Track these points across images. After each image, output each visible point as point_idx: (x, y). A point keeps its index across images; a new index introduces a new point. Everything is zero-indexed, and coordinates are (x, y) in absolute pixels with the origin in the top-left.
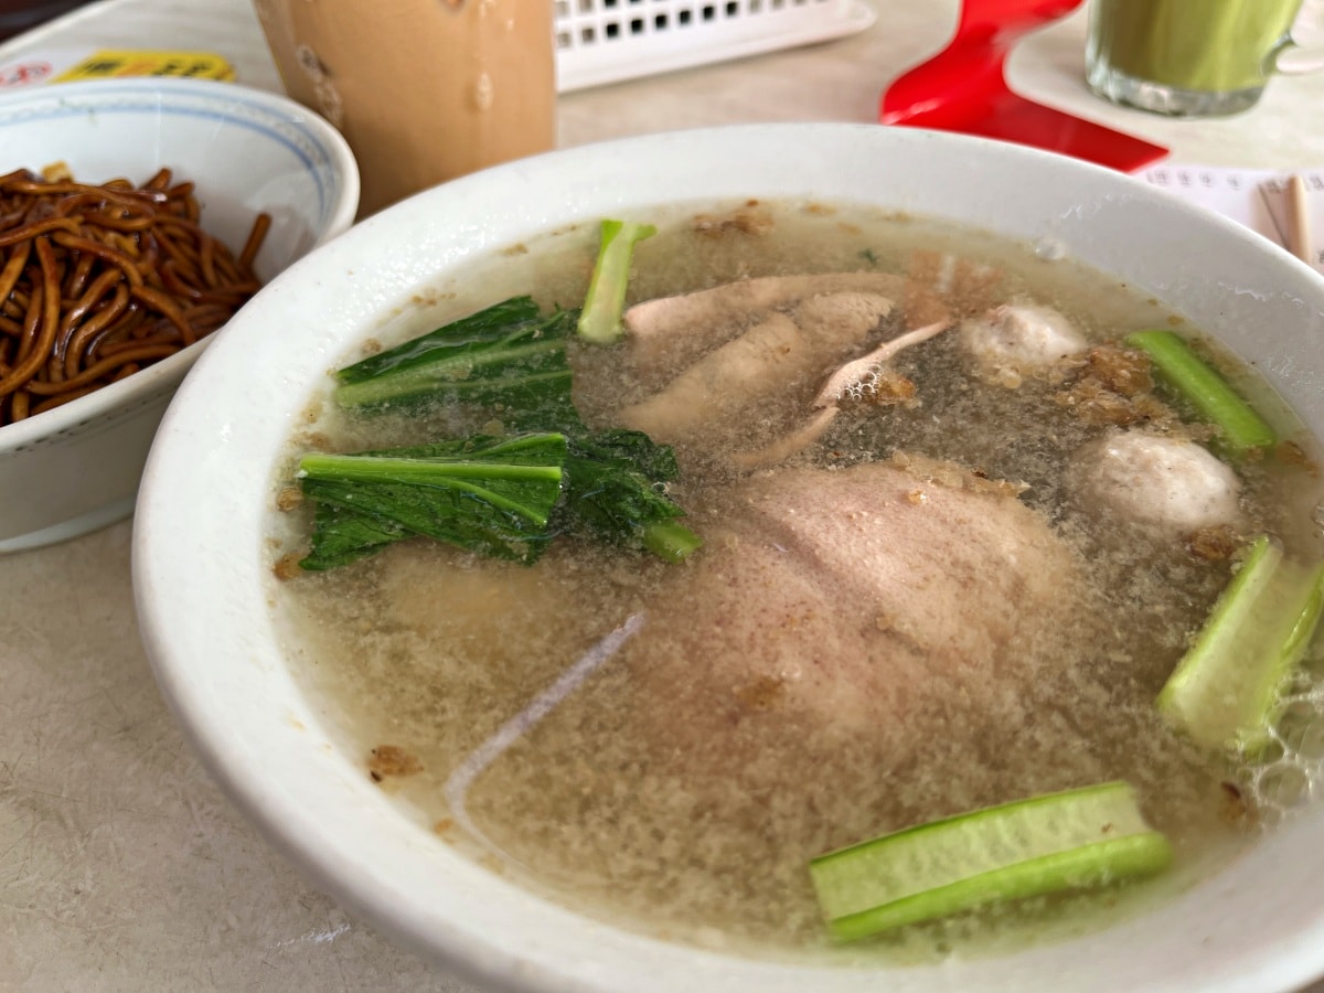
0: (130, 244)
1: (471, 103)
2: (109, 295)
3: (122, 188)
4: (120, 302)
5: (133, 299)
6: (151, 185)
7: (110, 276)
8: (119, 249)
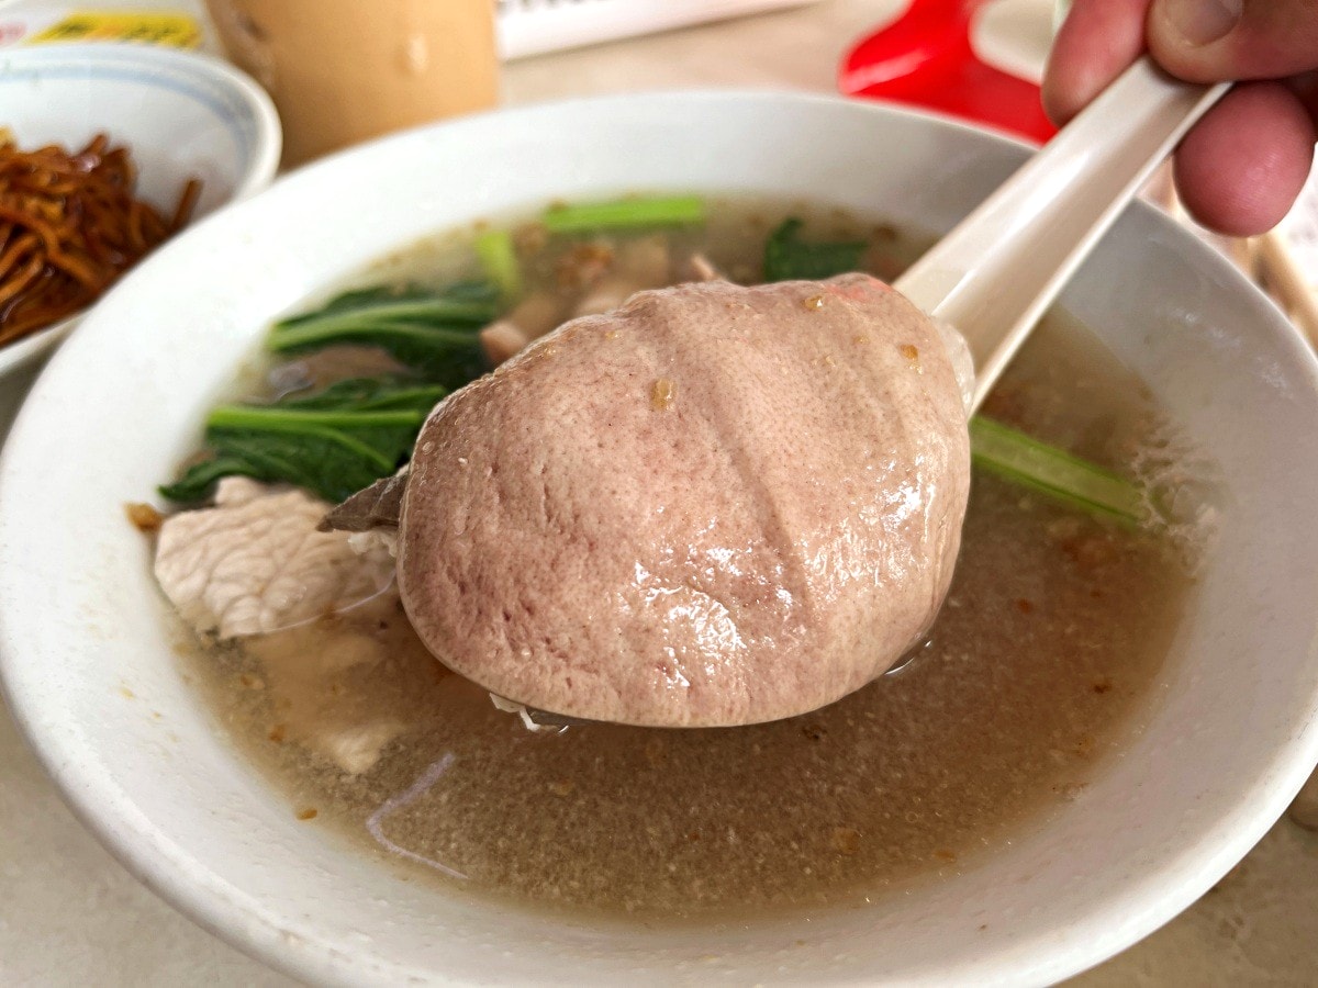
0: (54, 210)
1: (402, 63)
2: (24, 260)
3: (55, 153)
4: (35, 268)
5: (47, 264)
6: (88, 151)
7: (26, 242)
8: (41, 215)
